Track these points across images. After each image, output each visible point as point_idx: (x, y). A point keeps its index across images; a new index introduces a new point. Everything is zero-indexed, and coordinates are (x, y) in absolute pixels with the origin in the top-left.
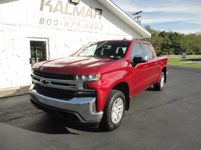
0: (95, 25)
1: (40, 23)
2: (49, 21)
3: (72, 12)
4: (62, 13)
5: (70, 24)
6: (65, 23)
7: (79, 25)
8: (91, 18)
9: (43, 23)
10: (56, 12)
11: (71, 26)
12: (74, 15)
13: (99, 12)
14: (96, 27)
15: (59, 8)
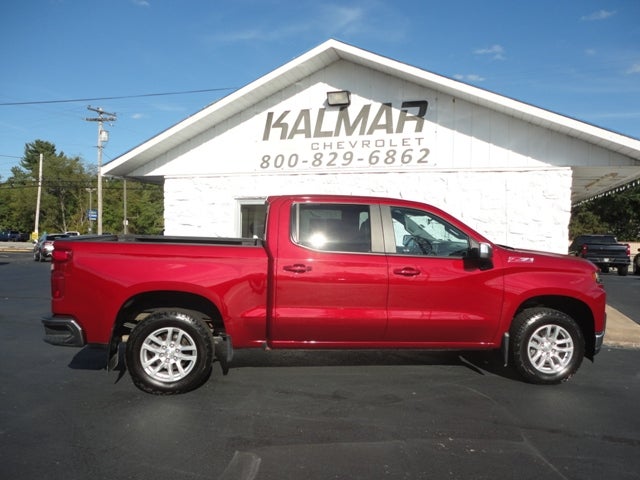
0: (400, 150)
1: (262, 166)
2: (280, 159)
3: (333, 128)
4: (308, 135)
5: (326, 159)
6: (315, 157)
7: (351, 159)
8: (390, 131)
9: (268, 164)
10: (296, 136)
11: (329, 164)
12: (337, 133)
13: (417, 110)
14: (403, 156)
15: (302, 126)
